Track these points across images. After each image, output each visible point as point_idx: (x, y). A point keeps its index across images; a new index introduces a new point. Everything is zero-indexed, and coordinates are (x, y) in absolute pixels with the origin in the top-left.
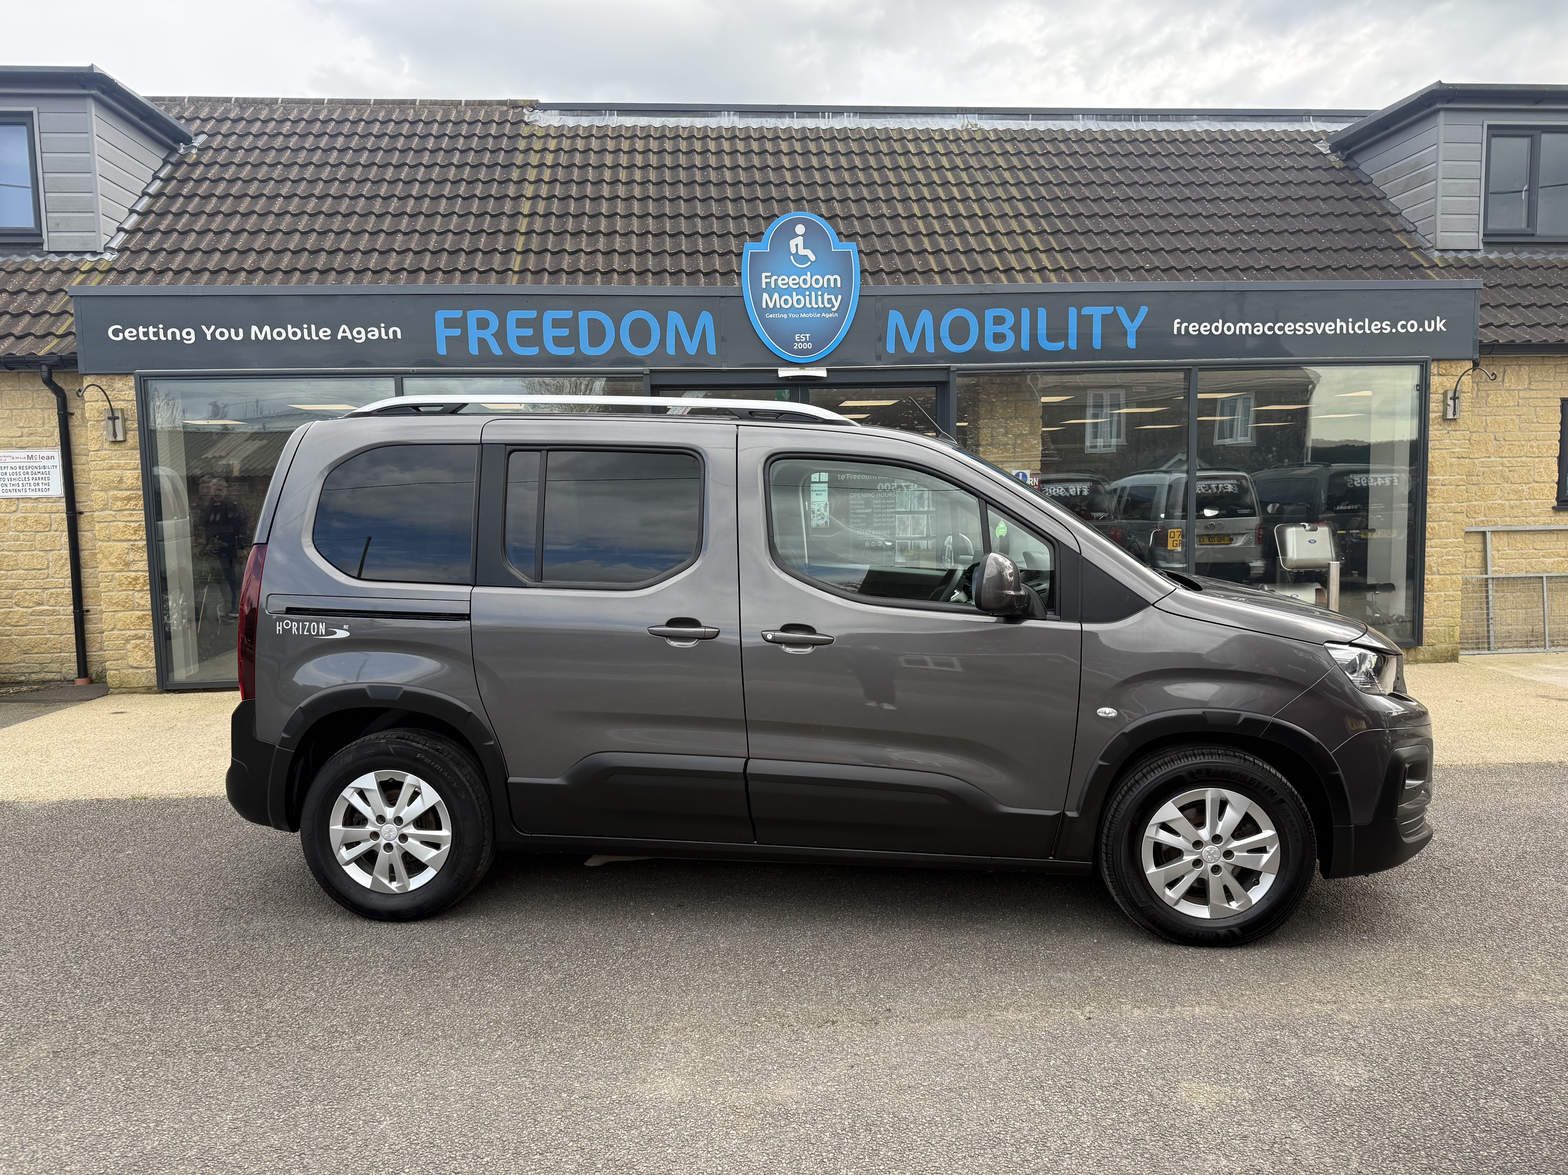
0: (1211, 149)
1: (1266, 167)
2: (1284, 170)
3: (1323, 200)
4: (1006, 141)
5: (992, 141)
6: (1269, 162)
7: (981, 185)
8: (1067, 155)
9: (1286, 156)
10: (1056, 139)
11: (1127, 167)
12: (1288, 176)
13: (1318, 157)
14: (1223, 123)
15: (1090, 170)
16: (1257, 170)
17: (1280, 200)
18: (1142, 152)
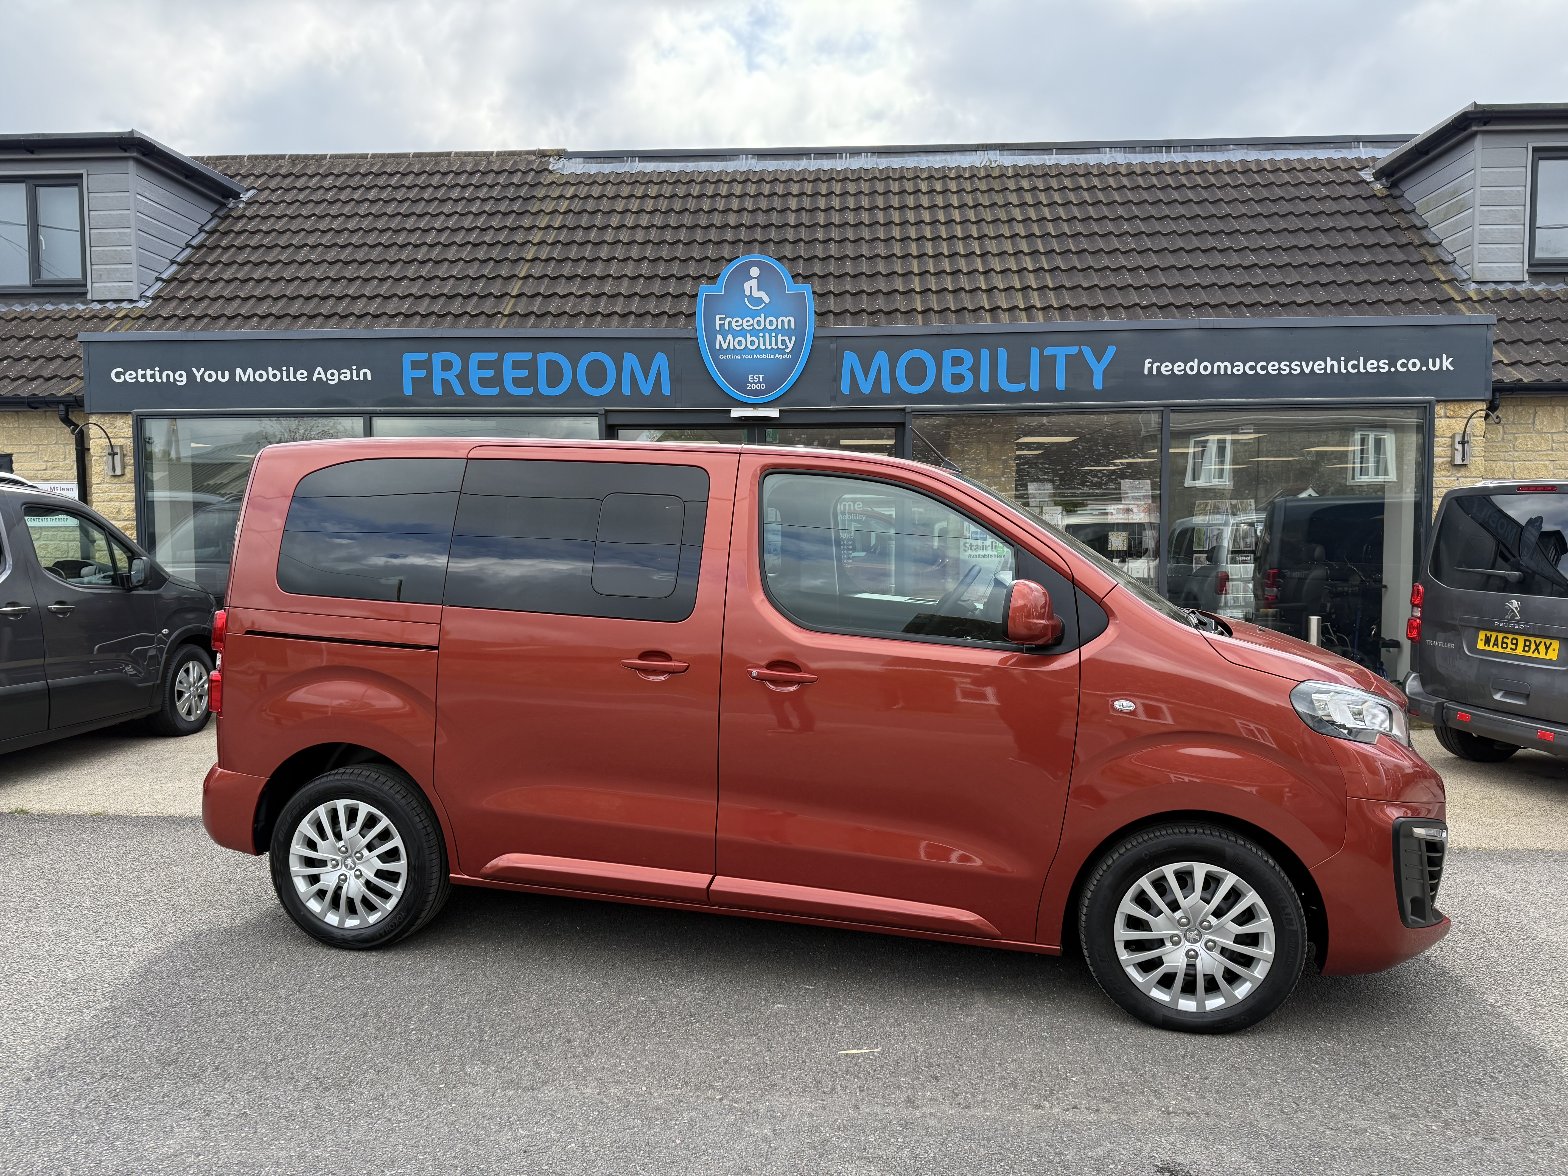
0: (1242, 179)
1: (1298, 197)
2: (1318, 200)
3: (1356, 230)
4: (1023, 177)
5: (1009, 177)
6: (1305, 192)
7: (987, 222)
8: (1085, 190)
9: (1324, 185)
10: (1076, 173)
11: (1146, 201)
12: (1320, 207)
13: (1360, 185)
14: (1262, 152)
15: (1104, 204)
16: (1287, 201)
17: (1306, 232)
18: (1166, 184)
